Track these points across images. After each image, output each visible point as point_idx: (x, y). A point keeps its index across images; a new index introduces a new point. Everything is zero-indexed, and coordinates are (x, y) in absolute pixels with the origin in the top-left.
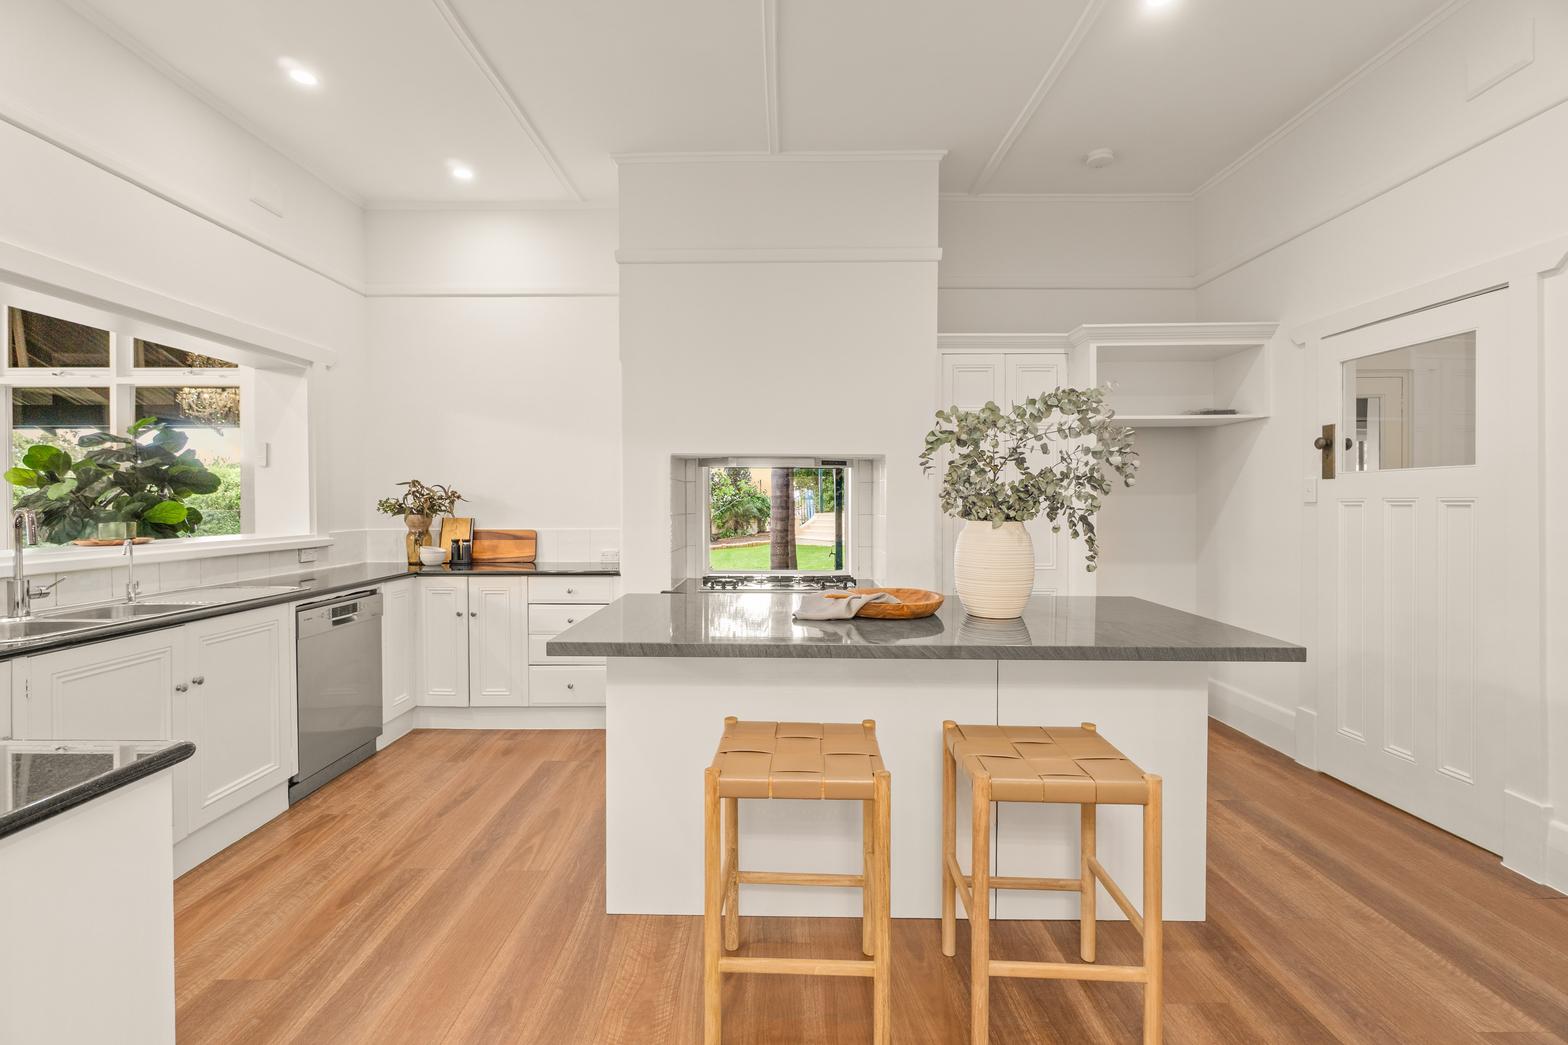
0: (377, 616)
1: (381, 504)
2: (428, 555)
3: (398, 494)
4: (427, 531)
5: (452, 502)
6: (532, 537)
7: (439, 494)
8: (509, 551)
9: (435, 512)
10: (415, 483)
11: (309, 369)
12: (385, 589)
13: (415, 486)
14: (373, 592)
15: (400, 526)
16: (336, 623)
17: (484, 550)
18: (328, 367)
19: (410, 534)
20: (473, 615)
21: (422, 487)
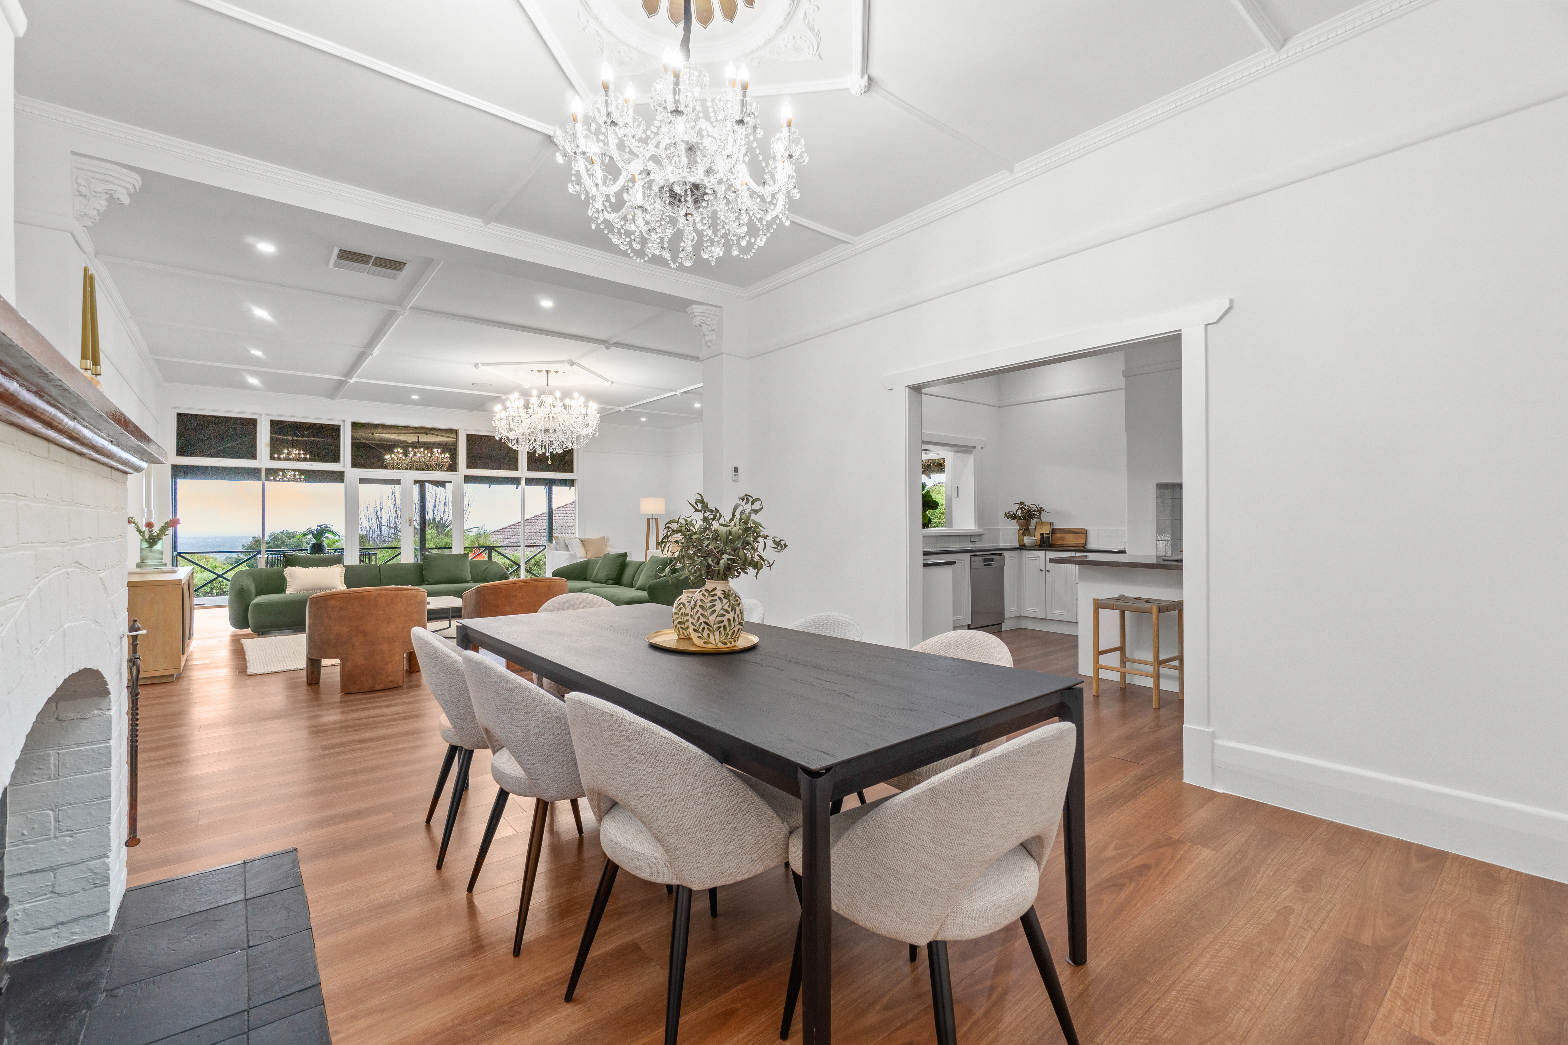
0: (1002, 568)
1: (1006, 514)
2: (1027, 540)
3: (1013, 509)
4: (1028, 528)
5: (1040, 513)
6: (1084, 533)
7: (1033, 509)
8: (1071, 540)
9: (1032, 518)
10: (1021, 503)
11: (974, 450)
12: (1007, 554)
13: (1021, 505)
14: (1001, 554)
15: (1014, 526)
16: (985, 565)
17: (1058, 539)
18: (982, 448)
19: (1020, 530)
20: (1048, 571)
21: (1025, 505)
